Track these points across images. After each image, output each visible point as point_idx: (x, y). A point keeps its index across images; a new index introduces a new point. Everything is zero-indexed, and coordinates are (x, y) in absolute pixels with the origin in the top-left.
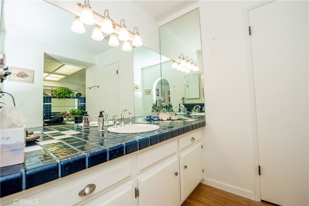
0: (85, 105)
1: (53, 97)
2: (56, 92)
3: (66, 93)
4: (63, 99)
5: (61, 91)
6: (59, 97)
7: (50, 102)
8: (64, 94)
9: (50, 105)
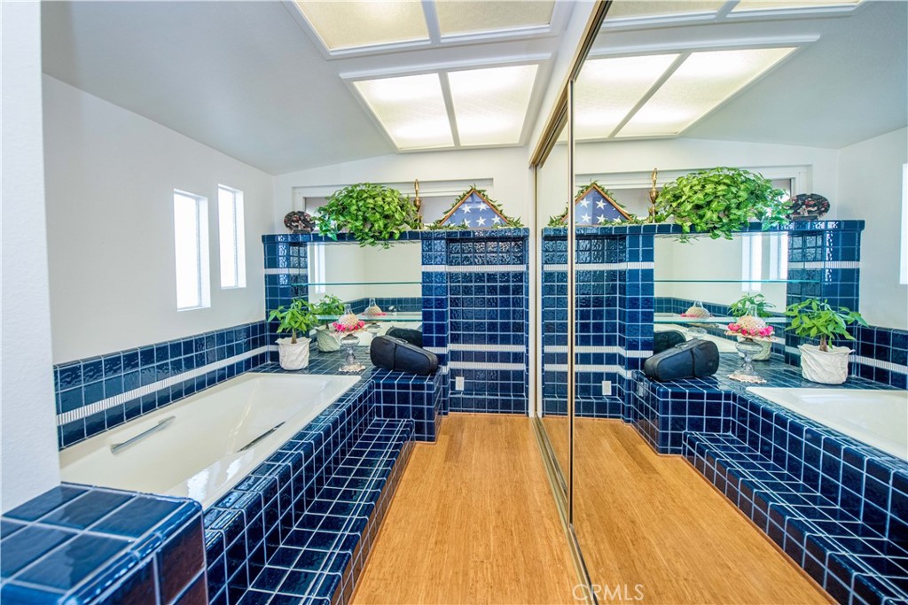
0: (852, 275)
1: (664, 230)
2: (677, 197)
3: (736, 196)
4: (715, 236)
5: (709, 188)
6: (693, 229)
7: (649, 256)
8: (728, 208)
9: (648, 274)
